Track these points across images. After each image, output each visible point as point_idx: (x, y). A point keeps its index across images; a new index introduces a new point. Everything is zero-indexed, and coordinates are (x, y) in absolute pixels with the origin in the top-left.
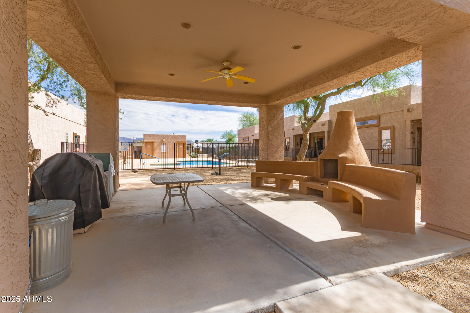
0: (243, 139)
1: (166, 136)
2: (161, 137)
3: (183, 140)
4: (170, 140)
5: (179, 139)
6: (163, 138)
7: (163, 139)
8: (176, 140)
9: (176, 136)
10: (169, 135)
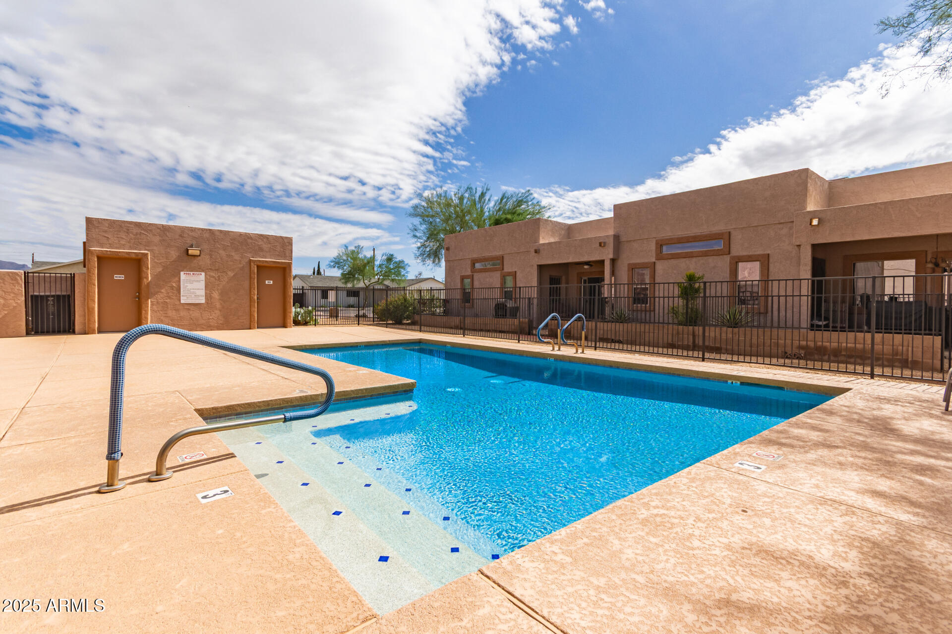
0: (473, 265)
1: (207, 235)
2: (181, 236)
3: (278, 255)
4: (221, 252)
5: (261, 249)
6: (189, 242)
7: (192, 246)
8: (249, 255)
9: (251, 238)
10: (221, 231)
